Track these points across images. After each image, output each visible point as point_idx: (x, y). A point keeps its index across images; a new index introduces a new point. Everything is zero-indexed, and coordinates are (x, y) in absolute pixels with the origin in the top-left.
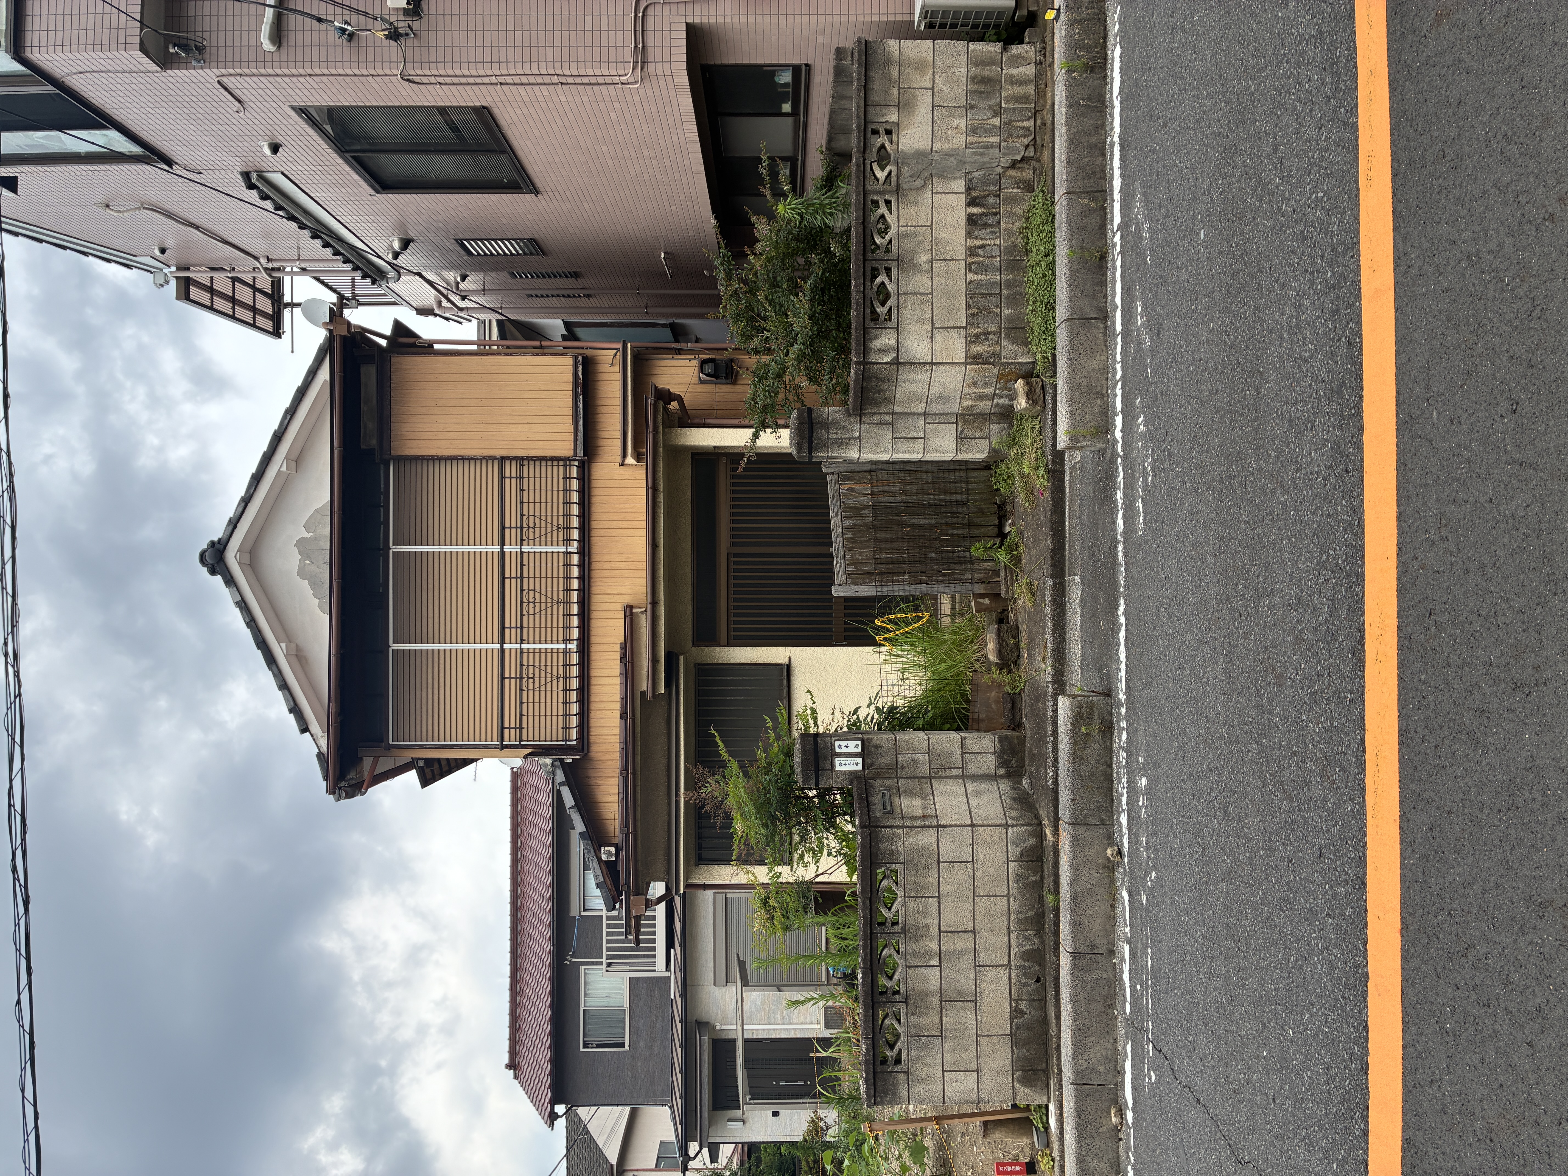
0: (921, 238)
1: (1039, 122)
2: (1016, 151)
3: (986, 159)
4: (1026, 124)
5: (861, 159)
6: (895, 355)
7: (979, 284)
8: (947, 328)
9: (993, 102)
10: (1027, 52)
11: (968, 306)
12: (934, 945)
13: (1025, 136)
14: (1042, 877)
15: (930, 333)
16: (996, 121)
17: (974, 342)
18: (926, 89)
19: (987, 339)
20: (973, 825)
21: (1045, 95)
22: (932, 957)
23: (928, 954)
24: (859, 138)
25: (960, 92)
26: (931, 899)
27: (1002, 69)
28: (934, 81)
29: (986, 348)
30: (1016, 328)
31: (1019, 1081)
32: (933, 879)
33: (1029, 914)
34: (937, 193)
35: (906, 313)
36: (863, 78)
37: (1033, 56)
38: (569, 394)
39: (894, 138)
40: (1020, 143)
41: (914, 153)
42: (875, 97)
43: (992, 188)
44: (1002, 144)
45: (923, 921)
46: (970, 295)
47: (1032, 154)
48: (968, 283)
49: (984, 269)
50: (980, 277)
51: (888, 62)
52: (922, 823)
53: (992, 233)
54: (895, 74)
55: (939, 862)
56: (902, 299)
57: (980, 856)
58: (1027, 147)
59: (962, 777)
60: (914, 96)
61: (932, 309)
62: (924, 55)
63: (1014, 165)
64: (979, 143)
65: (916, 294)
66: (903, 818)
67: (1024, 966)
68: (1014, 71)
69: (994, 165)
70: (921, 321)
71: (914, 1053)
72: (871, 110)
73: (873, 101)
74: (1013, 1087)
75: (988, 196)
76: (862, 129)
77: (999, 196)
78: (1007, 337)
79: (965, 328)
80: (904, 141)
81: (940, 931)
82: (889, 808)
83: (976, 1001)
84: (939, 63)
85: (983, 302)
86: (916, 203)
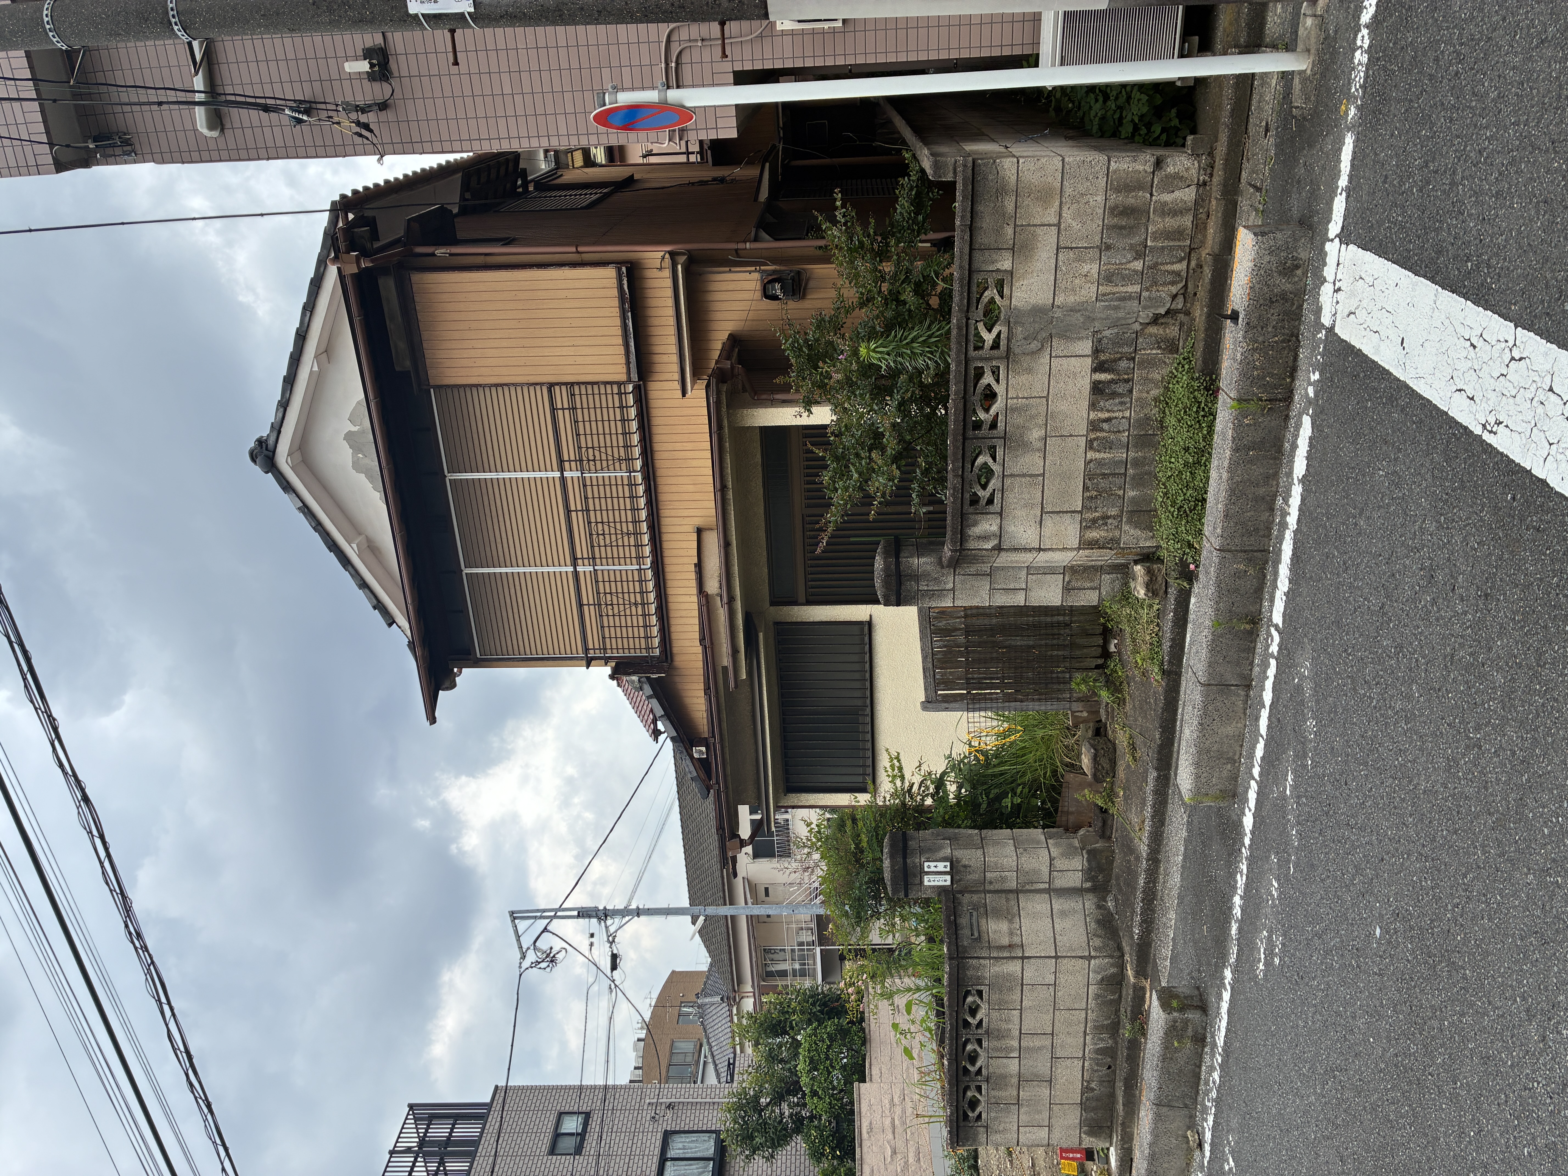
0: (1034, 411)
1: (1193, 264)
2: (1160, 301)
3: (1121, 314)
4: (1177, 267)
5: (964, 321)
6: (996, 542)
7: (1100, 463)
8: (1060, 512)
9: (1136, 240)
10: (1187, 169)
11: (1085, 488)
12: (1015, 1044)
13: (1173, 283)
14: (1120, 997)
15: (1039, 519)
16: (1138, 265)
17: (1090, 527)
18: (1050, 225)
19: (1106, 524)
20: (1056, 957)
21: (1205, 228)
22: (1012, 1051)
23: (1010, 1049)
24: (962, 294)
25: (1095, 226)
26: (1013, 1012)
27: (1151, 195)
28: (1060, 215)
29: (1103, 534)
30: (1141, 511)
31: (1085, 1133)
32: (1016, 996)
33: (1105, 1022)
34: (1056, 357)
35: (1011, 497)
36: (969, 215)
37: (1195, 175)
38: (616, 312)
39: (1006, 291)
40: (1165, 292)
41: (1030, 310)
42: (983, 239)
43: (1126, 349)
44: (1143, 294)
45: (1004, 1026)
46: (1089, 476)
47: (1180, 306)
48: (1087, 463)
49: (1108, 445)
50: (1102, 455)
51: (1002, 190)
52: (1008, 955)
53: (1121, 403)
54: (1009, 205)
55: (1022, 985)
56: (1008, 482)
57: (1062, 979)
58: (1174, 297)
59: (1048, 891)
60: (1034, 236)
61: (1043, 492)
62: (1050, 179)
63: (1156, 320)
64: (1114, 294)
65: (1024, 475)
66: (989, 947)
67: (1097, 1059)
68: (1167, 197)
69: (1130, 321)
70: (1028, 505)
71: (993, 1115)
72: (977, 255)
73: (981, 244)
74: (1080, 1137)
75: (1120, 359)
76: (966, 282)
77: (1133, 359)
78: (1129, 522)
79: (1081, 512)
80: (1019, 294)
81: (1020, 1033)
82: (976, 934)
83: (1051, 1081)
84: (1068, 191)
85: (1103, 483)
86: (1029, 371)
